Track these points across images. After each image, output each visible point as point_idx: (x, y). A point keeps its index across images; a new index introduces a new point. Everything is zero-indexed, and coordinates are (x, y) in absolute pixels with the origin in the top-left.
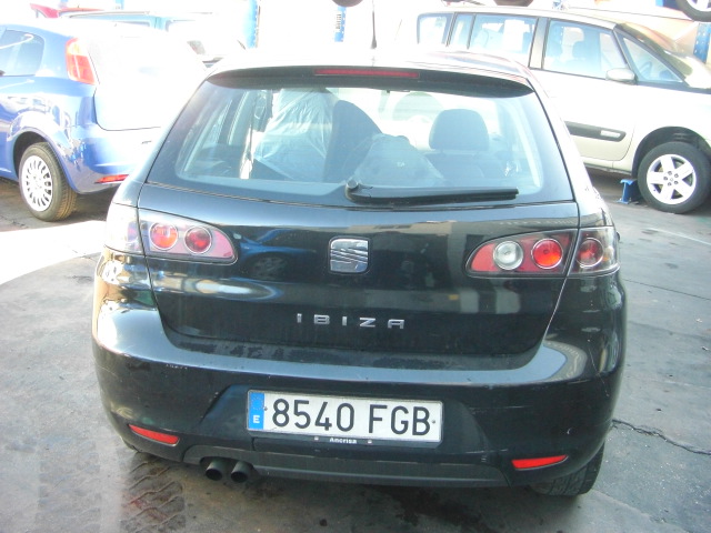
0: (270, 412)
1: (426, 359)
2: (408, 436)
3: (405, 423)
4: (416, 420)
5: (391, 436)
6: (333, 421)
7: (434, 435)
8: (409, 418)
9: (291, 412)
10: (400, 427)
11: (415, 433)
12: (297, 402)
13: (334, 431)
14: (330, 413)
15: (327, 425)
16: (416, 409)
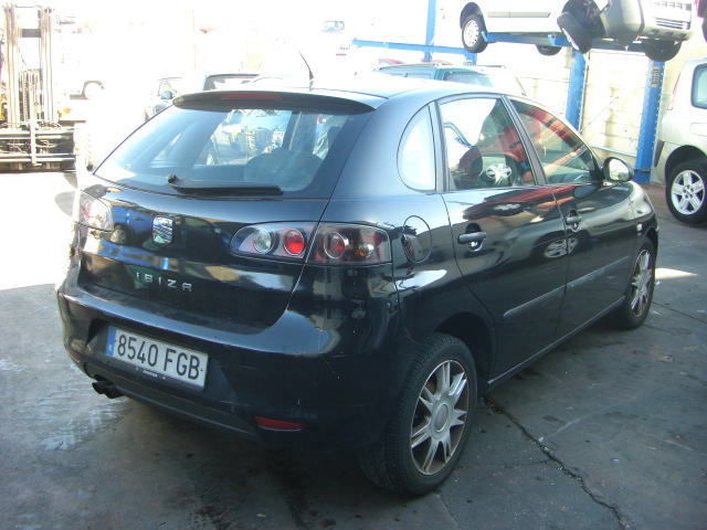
0: (117, 344)
1: (201, 318)
2: (185, 378)
3: (185, 367)
4: (191, 367)
5: (176, 375)
6: (146, 357)
7: (200, 381)
8: (187, 363)
9: (127, 346)
10: (181, 370)
11: (190, 377)
12: (131, 339)
13: (145, 365)
14: (145, 351)
15: (143, 360)
16: (193, 357)
